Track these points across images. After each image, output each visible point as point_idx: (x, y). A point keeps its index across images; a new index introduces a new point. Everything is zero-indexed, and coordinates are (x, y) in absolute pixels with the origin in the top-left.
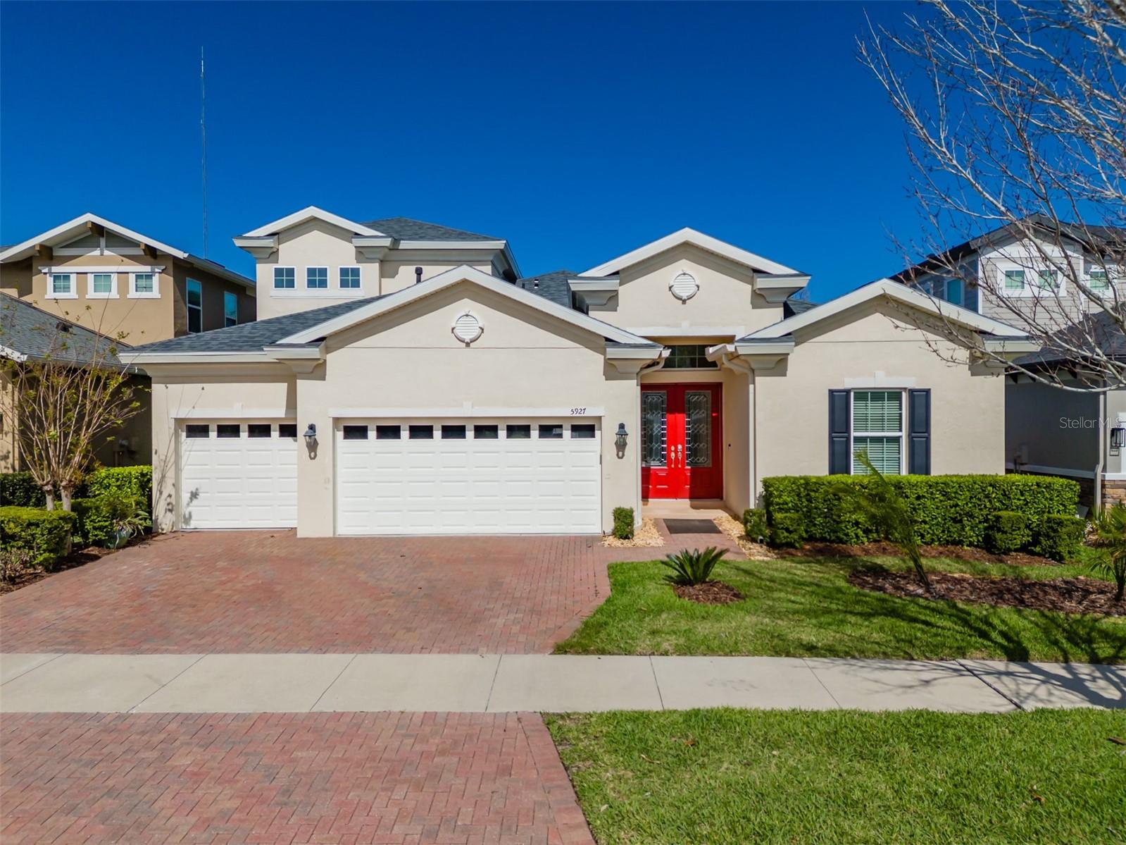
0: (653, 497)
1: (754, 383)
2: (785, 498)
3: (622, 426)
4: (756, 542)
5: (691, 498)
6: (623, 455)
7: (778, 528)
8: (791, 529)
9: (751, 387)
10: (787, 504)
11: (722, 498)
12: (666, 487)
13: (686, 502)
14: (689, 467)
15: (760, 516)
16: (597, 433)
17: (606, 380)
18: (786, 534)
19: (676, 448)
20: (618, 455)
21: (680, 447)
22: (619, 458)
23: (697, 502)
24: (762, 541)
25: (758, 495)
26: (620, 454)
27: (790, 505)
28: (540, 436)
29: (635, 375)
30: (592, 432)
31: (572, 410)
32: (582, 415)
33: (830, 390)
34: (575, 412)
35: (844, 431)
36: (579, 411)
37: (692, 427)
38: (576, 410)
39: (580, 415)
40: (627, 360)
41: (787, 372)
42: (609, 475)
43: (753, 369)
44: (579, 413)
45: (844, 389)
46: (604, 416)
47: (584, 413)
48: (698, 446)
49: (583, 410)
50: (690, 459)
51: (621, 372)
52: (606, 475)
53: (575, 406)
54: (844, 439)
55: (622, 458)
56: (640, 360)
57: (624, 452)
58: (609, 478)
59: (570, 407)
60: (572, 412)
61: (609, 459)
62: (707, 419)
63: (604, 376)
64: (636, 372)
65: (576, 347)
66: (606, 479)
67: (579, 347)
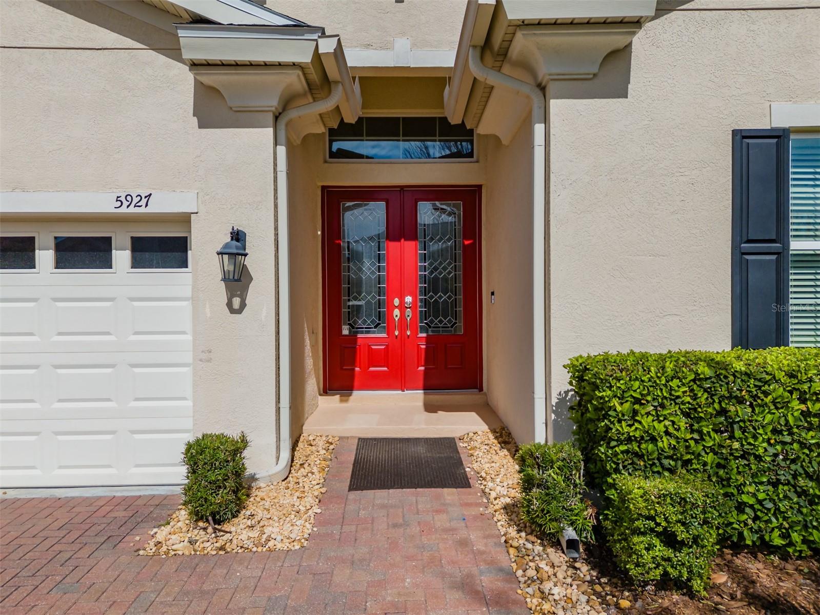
0: (361, 388)
1: (546, 120)
2: (647, 421)
3: (238, 236)
4: (557, 544)
5: (426, 388)
6: (243, 305)
7: (637, 532)
8: (682, 535)
9: (539, 129)
10: (653, 440)
11: (481, 389)
12: (385, 369)
13: (416, 397)
14: (424, 335)
15: (566, 468)
17: (202, 125)
18: (660, 550)
19: (402, 301)
20: (229, 305)
21: (409, 299)
22: (232, 311)
23: (438, 397)
24: (572, 544)
25: (554, 401)
26: (236, 302)
27: (664, 443)
28: (136, 263)
29: (270, 118)
30: (179, 253)
31: (118, 197)
32: (142, 210)
33: (735, 133)
34: (126, 204)
35: (774, 237)
36: (136, 200)
37: (430, 264)
38: (129, 198)
39: (137, 210)
40: (236, 70)
41: (630, 86)
42: (210, 352)
43: (543, 84)
44: (135, 206)
45: (773, 130)
46: (196, 211)
47: (147, 205)
48: (440, 297)
49: (146, 197)
50: (426, 320)
51: (234, 109)
52: (202, 352)
53: (124, 190)
54: (774, 257)
55: (240, 311)
56: (270, 70)
57: (244, 297)
58: (209, 360)
59: (115, 190)
60: (119, 203)
61: (209, 315)
62: (455, 250)
63: (195, 118)
64: (272, 107)
65: (127, 47)
66: (201, 363)
67: (134, 47)
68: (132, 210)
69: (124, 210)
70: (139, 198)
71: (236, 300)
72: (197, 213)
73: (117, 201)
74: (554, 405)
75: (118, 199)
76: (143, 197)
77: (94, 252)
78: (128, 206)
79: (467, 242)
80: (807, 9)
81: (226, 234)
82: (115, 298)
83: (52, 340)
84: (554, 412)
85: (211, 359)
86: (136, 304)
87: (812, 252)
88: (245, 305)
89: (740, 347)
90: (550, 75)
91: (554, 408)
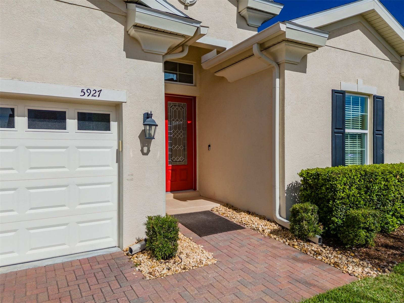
1: (280, 77)
3: (149, 116)
6: (149, 151)
9: (278, 80)
11: (195, 189)
13: (170, 195)
14: (171, 165)
16: (114, 125)
17: (127, 57)
20: (142, 151)
22: (144, 154)
23: (179, 194)
26: (145, 149)
28: (80, 128)
30: (105, 123)
31: (82, 90)
32: (96, 98)
33: (333, 90)
34: (87, 94)
35: (342, 128)
36: (93, 92)
37: (173, 132)
38: (89, 91)
39: (93, 98)
40: (156, 33)
41: (307, 69)
42: (132, 175)
43: (280, 63)
44: (92, 96)
45: (341, 91)
46: (126, 101)
47: (99, 96)
48: (178, 147)
49: (98, 91)
50: (171, 158)
51: (145, 51)
52: (128, 175)
53: (86, 86)
54: (341, 135)
55: (147, 154)
56: (171, 36)
57: (149, 147)
58: (132, 180)
59: (80, 86)
60: (83, 94)
61: (132, 156)
62: (184, 126)
63: (125, 52)
64: (163, 53)
65: (88, 7)
66: (128, 181)
67: (92, 7)
68: (90, 98)
69: (85, 97)
70: (95, 92)
71: (145, 148)
72: (126, 102)
73: (82, 92)
74: (286, 190)
75: (82, 91)
76: (97, 91)
77: (55, 119)
78: (88, 96)
79: (189, 122)
80: (348, 52)
81: (140, 115)
82: (68, 147)
83: (26, 172)
84: (286, 193)
85: (133, 179)
86: (81, 150)
87: (352, 133)
88: (150, 151)
89: (342, 165)
90: (286, 60)
91: (286, 191)
